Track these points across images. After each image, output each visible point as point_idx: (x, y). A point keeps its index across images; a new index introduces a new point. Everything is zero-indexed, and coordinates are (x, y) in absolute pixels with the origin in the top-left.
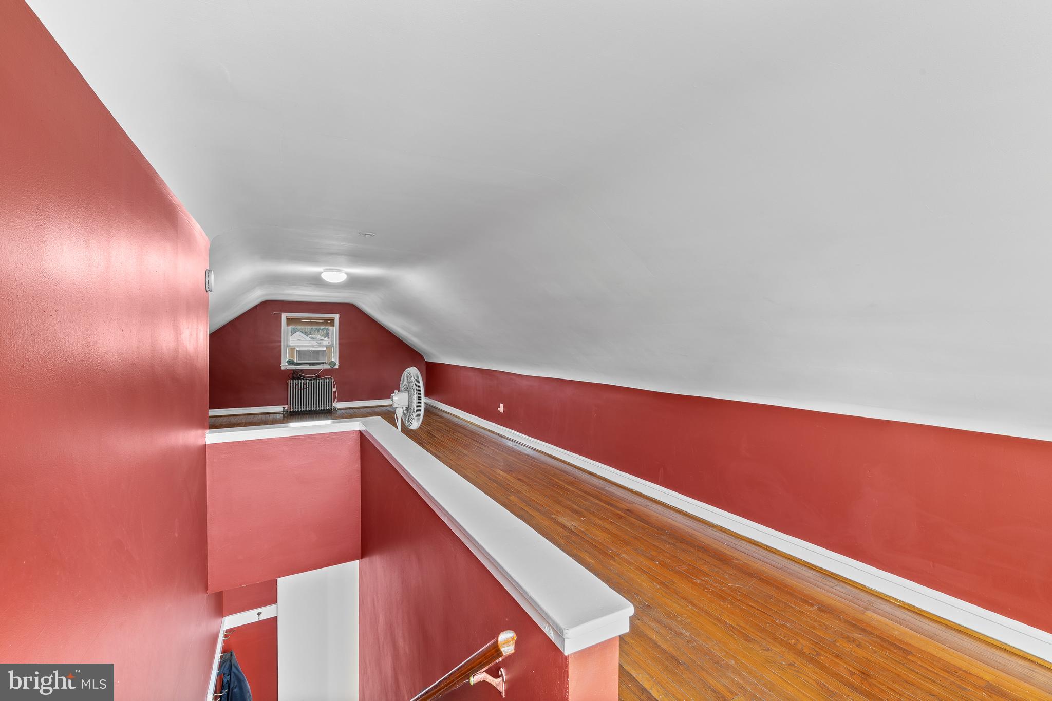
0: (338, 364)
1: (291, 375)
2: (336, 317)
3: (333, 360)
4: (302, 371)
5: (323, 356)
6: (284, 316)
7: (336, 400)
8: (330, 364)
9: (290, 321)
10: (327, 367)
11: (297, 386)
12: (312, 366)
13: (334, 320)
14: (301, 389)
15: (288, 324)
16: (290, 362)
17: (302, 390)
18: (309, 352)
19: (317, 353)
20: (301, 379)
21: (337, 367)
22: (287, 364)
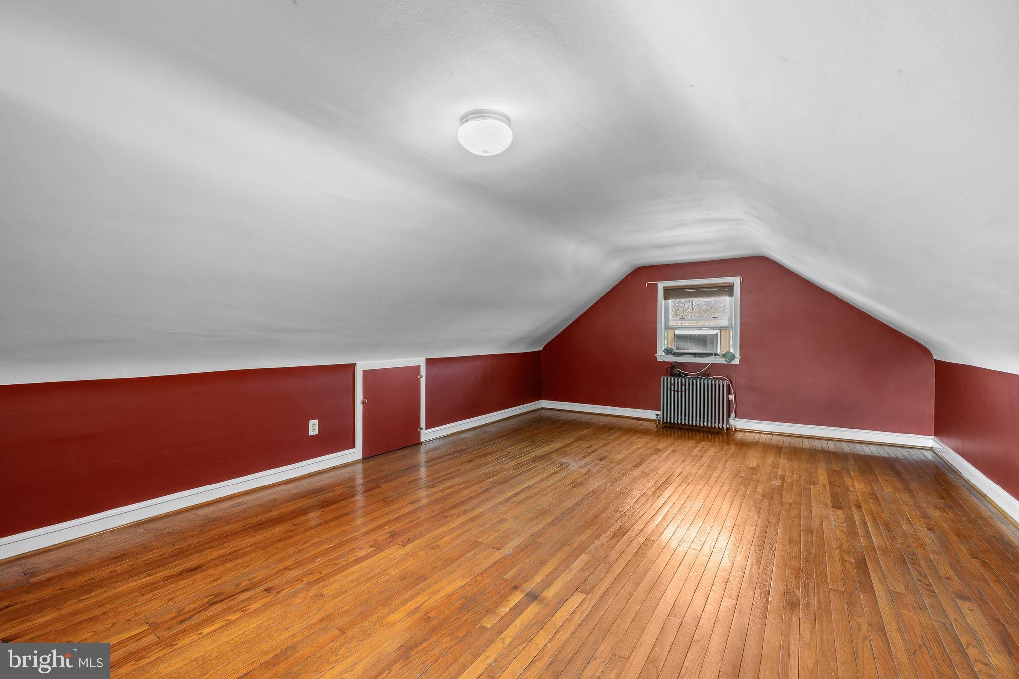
0: (738, 356)
1: (669, 370)
2: (736, 281)
3: (732, 350)
4: (681, 365)
5: (712, 343)
6: (661, 285)
7: (733, 415)
8: (724, 356)
9: (670, 293)
10: (721, 361)
11: (672, 386)
12: (697, 358)
13: (733, 286)
14: (678, 391)
15: (666, 297)
16: (668, 351)
17: (680, 393)
18: (690, 336)
19: (704, 338)
20: (681, 376)
21: (737, 361)
22: (664, 354)
